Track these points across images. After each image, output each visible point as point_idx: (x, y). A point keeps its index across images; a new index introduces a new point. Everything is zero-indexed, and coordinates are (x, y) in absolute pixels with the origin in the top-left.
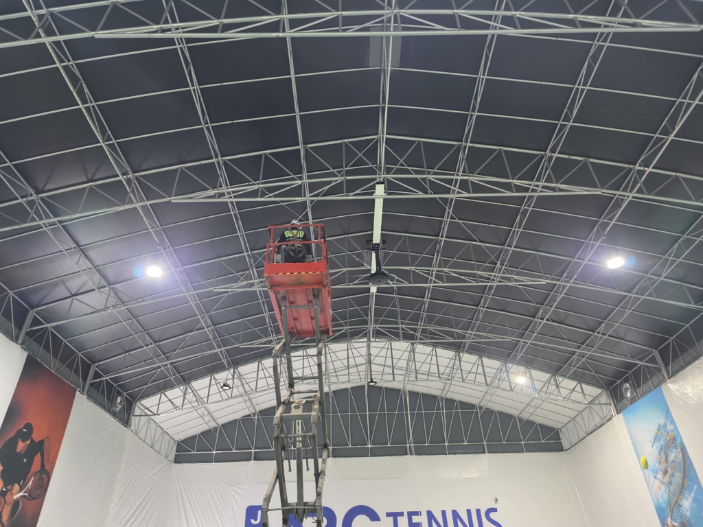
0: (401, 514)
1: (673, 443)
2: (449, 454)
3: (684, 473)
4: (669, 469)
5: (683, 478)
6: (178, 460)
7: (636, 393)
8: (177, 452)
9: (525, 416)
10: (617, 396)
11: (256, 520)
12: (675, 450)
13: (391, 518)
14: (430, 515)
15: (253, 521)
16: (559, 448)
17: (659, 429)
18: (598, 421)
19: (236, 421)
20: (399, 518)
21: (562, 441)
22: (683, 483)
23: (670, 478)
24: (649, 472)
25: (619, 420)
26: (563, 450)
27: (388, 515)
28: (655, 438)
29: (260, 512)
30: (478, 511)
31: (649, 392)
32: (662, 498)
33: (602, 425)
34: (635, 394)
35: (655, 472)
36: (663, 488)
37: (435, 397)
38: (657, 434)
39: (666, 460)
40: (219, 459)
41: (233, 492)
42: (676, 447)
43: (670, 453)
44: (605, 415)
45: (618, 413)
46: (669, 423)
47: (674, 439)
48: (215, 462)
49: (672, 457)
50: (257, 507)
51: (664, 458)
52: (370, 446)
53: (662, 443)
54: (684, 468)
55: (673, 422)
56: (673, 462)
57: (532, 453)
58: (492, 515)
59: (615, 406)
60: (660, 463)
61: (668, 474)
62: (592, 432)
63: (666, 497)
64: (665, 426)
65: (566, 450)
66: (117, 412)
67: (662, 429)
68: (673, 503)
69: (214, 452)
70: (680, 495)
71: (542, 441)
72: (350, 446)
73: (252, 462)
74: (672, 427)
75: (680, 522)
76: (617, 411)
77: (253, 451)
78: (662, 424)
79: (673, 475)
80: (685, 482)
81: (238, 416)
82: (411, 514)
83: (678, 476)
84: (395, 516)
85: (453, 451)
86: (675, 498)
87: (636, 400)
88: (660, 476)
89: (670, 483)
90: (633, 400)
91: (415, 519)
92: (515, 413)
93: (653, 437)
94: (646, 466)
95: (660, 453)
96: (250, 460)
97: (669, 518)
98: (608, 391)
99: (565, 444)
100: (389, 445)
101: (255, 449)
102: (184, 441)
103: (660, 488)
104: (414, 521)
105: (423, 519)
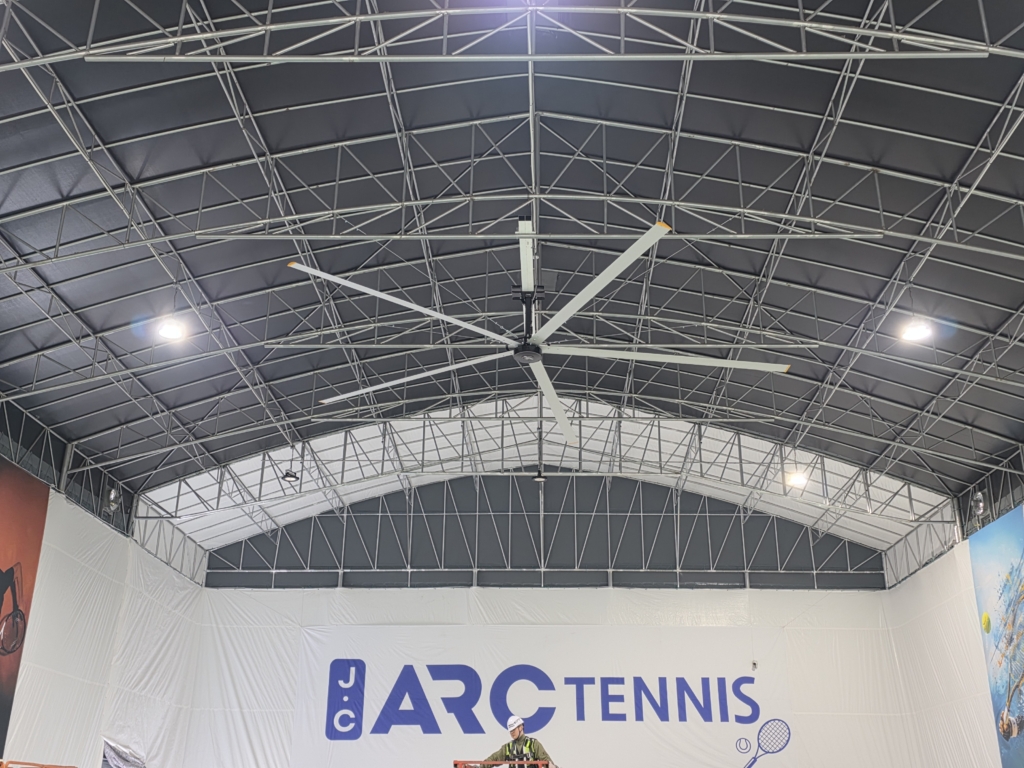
0: (591, 681)
2: (681, 587)
4: (1015, 637)
6: (211, 582)
7: (991, 511)
8: (208, 568)
9: (822, 527)
10: (965, 512)
11: (347, 681)
13: (574, 687)
14: (639, 684)
15: (341, 683)
16: (878, 584)
17: (1011, 573)
18: (937, 547)
19: (309, 519)
20: (587, 687)
21: (885, 572)
23: (1014, 650)
25: (963, 549)
26: (884, 588)
27: (568, 681)
28: (1005, 585)
29: (353, 670)
30: (722, 682)
31: (1008, 511)
33: (941, 554)
34: (989, 512)
35: (997, 638)
36: (1004, 664)
37: (667, 488)
38: (1008, 580)
39: (1014, 622)
40: (283, 583)
41: (306, 635)
43: (1019, 612)
44: (947, 538)
45: (964, 539)
48: (275, 587)
50: (348, 661)
51: (1011, 618)
52: (543, 570)
53: (1012, 595)
57: (829, 591)
58: (745, 689)
59: (962, 527)
60: (1005, 625)
61: (1013, 644)
62: (927, 564)
63: (1006, 678)
65: (890, 588)
66: (111, 514)
67: (1014, 574)
68: (1013, 688)
69: (274, 571)
71: (850, 571)
72: (509, 569)
73: (339, 590)
75: (1018, 717)
76: (963, 534)
77: (341, 571)
81: (314, 512)
82: (606, 682)
84: (580, 683)
85: (689, 582)
86: (1017, 680)
87: (989, 522)
88: (1002, 645)
89: (1014, 658)
90: (984, 522)
91: (613, 690)
92: (808, 522)
93: (1003, 585)
94: (988, 627)
95: (1007, 610)
96: (336, 586)
97: (1006, 710)
98: (955, 500)
99: (889, 579)
100: (576, 569)
101: (344, 568)
102: (220, 551)
103: (1000, 664)
104: (610, 693)
105: (627, 690)
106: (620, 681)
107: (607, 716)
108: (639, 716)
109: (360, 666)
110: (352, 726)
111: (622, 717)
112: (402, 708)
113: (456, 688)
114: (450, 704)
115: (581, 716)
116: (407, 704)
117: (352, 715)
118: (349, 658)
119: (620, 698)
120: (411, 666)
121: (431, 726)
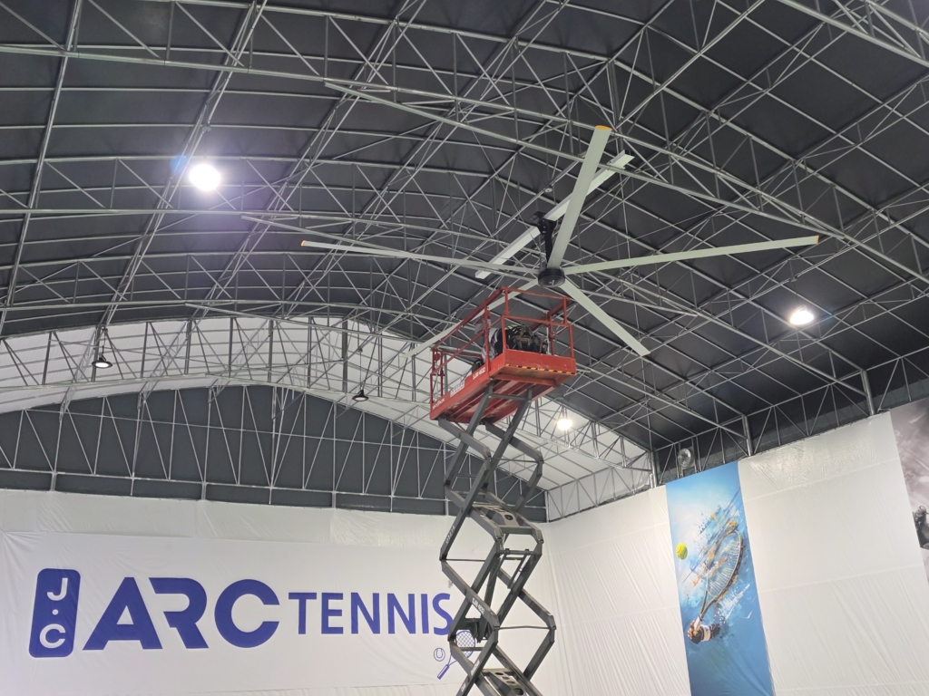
0: (313, 596)
1: (733, 532)
3: (737, 569)
4: (717, 563)
5: (734, 575)
7: (697, 463)
10: (664, 462)
11: (57, 592)
12: (732, 541)
13: (296, 602)
14: (356, 599)
15: (51, 595)
16: (539, 517)
18: (620, 488)
19: (18, 413)
20: (309, 602)
21: (546, 508)
22: (731, 581)
23: (715, 572)
24: (685, 564)
25: (659, 494)
26: (545, 521)
27: (292, 596)
29: (65, 581)
30: (424, 597)
31: (716, 465)
32: (695, 595)
33: (627, 496)
34: (694, 464)
37: (386, 421)
39: (716, 551)
41: (10, 541)
42: (735, 538)
43: (724, 543)
44: (636, 483)
45: (658, 484)
46: (734, 508)
47: (736, 528)
49: (725, 548)
50: (59, 571)
51: (714, 547)
52: (272, 488)
54: (739, 563)
55: (740, 507)
56: (725, 554)
58: (443, 604)
59: (657, 475)
61: (713, 568)
62: (605, 503)
64: (728, 510)
65: (550, 521)
68: (708, 602)
70: (723, 593)
72: (238, 485)
73: (52, 493)
74: (738, 513)
76: (658, 481)
77: (54, 473)
78: (724, 508)
79: (720, 570)
80: (735, 581)
81: (25, 406)
82: (327, 597)
83: (728, 572)
84: (303, 598)
85: (402, 507)
86: (715, 597)
87: (692, 473)
89: (713, 579)
90: (687, 472)
91: (333, 604)
94: (684, 554)
96: (48, 489)
98: (653, 454)
99: (551, 512)
100: (304, 489)
101: (58, 470)
104: (330, 608)
105: (345, 605)
106: (339, 596)
107: (326, 629)
108: (355, 629)
109: (74, 577)
110: (61, 641)
111: (339, 630)
112: (120, 622)
113: (181, 602)
114: (173, 618)
115: (302, 629)
116: (126, 618)
117: (62, 629)
118: (61, 568)
119: (338, 613)
120: (132, 579)
121: (151, 641)
